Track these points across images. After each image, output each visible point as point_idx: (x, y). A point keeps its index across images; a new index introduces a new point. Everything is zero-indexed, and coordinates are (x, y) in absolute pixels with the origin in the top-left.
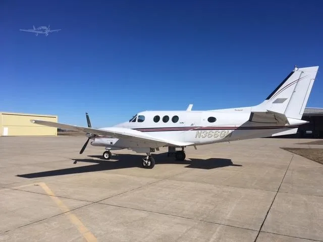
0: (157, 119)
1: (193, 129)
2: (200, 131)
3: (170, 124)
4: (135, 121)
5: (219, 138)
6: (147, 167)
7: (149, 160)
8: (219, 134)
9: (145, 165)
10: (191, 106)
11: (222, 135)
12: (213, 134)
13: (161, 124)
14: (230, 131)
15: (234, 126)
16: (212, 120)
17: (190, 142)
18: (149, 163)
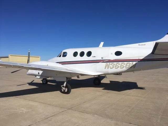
0: (75, 54)
1: (103, 61)
2: (108, 63)
3: (85, 58)
4: (60, 56)
5: (125, 69)
6: (64, 92)
7: (66, 87)
8: (125, 65)
9: (63, 91)
10: (102, 43)
11: (127, 66)
12: (119, 65)
13: (78, 58)
14: (134, 63)
15: (138, 58)
16: (118, 53)
17: (100, 72)
18: (66, 89)
